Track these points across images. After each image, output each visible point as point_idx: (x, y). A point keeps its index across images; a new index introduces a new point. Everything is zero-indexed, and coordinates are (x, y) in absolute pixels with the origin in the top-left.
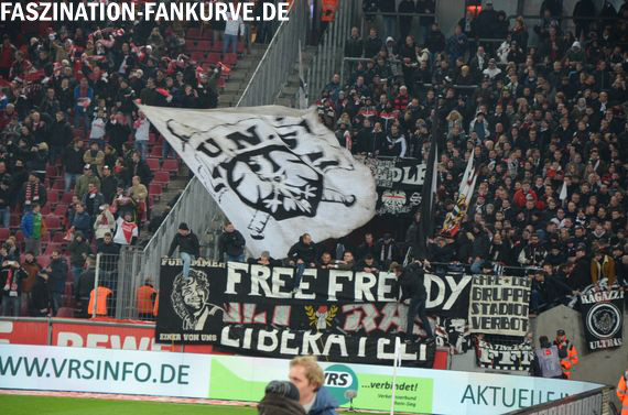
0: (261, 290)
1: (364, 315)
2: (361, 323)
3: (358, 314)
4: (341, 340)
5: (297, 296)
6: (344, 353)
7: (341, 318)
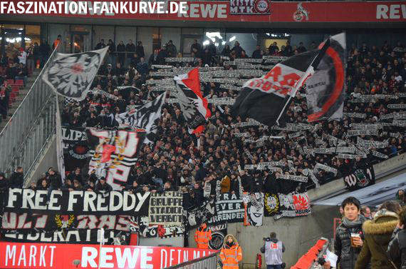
0: (28, 205)
1: (89, 221)
2: (87, 225)
3: (86, 220)
4: (76, 233)
5: (49, 208)
6: (78, 239)
7: (76, 222)
